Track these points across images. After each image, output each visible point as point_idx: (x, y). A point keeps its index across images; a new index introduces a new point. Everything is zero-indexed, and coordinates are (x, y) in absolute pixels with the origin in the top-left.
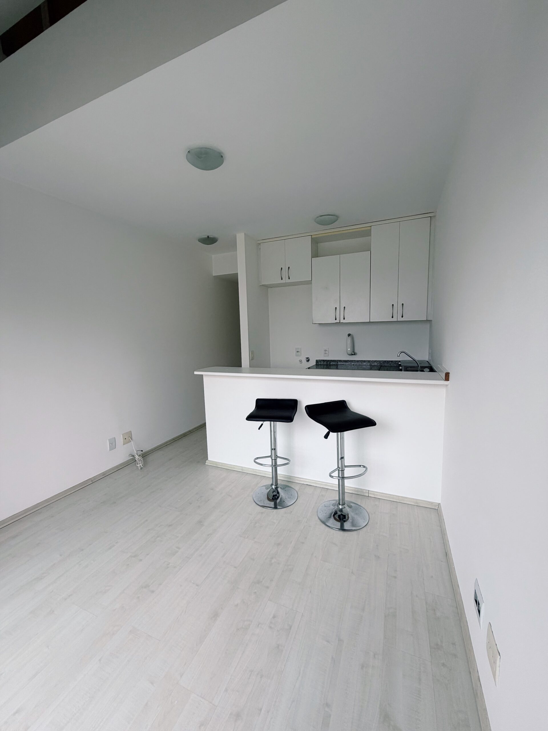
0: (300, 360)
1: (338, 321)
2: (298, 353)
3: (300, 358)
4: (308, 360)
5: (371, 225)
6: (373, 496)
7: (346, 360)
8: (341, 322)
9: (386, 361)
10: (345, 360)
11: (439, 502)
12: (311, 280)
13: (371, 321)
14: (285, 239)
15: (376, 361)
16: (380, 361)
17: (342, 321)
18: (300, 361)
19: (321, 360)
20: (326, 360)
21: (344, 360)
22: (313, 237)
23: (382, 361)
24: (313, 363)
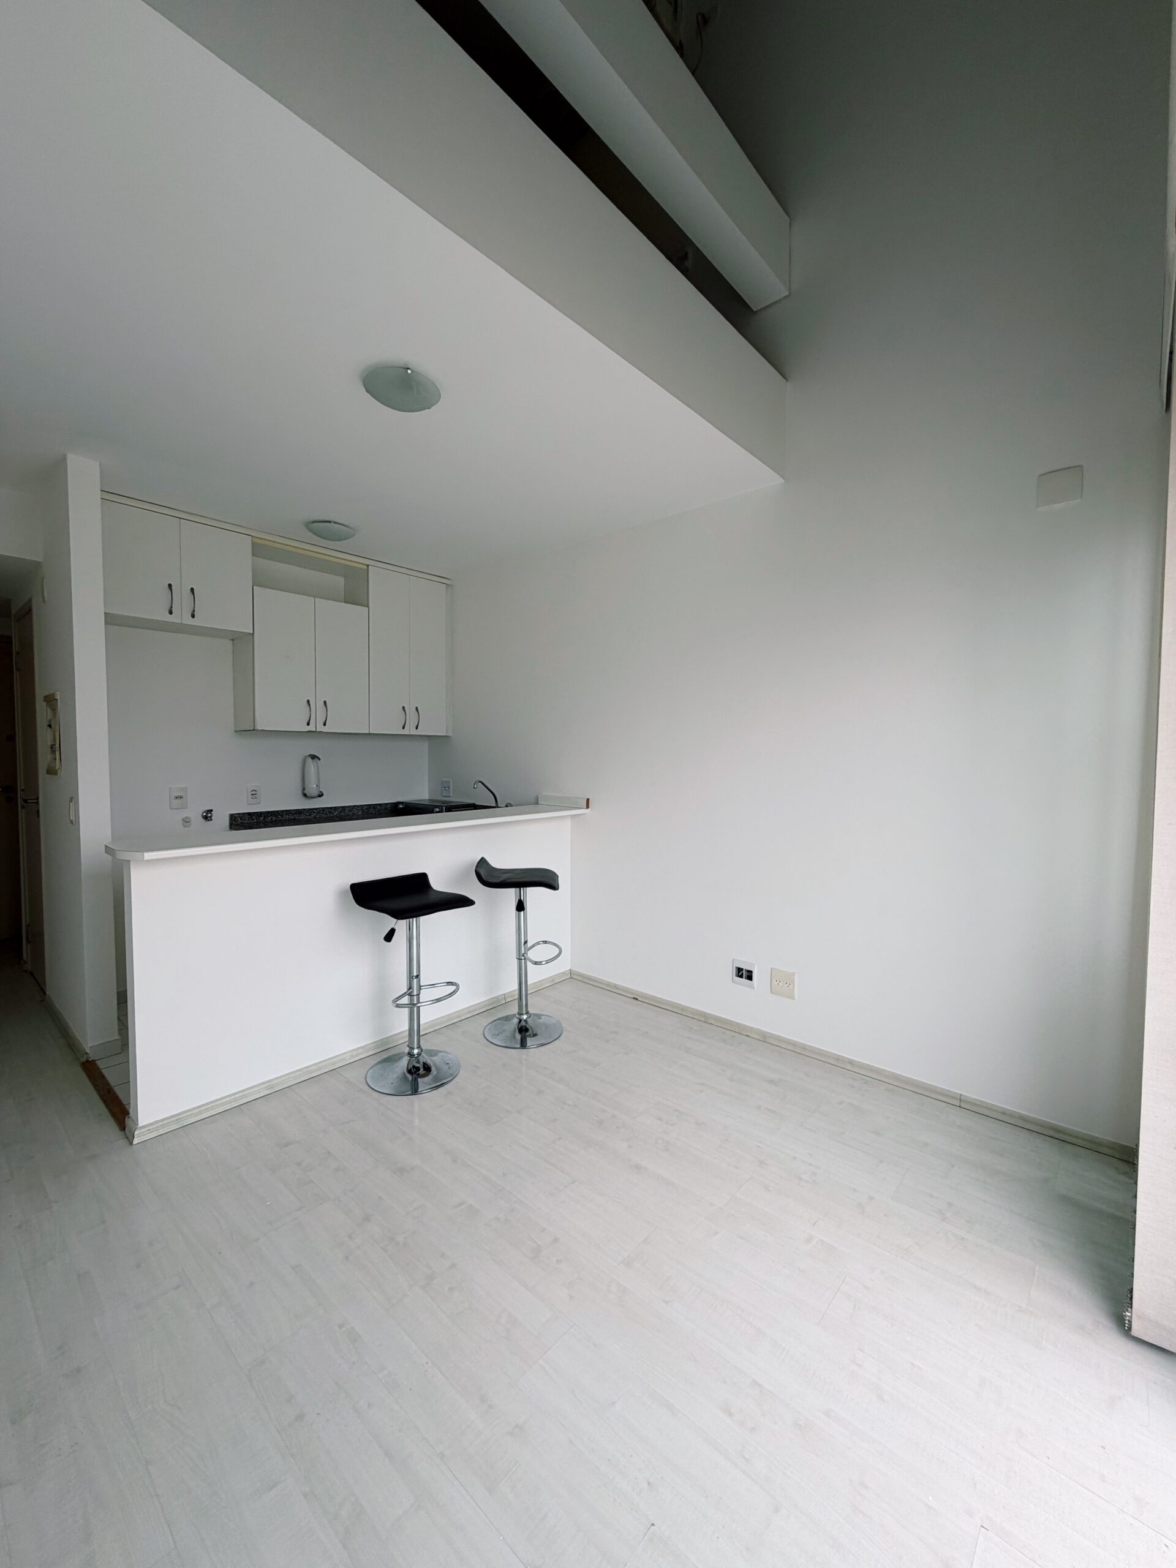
0: (187, 818)
1: (311, 728)
2: (179, 801)
3: (185, 814)
4: (207, 816)
5: (369, 564)
6: (510, 1000)
7: (301, 810)
8: (318, 730)
9: (371, 805)
10: (299, 810)
11: (570, 968)
12: (252, 632)
13: (371, 732)
14: (180, 518)
15: (355, 806)
16: (363, 805)
17: (320, 728)
18: (188, 820)
19: (244, 813)
20: (254, 813)
21: (295, 810)
22: (256, 540)
23: (366, 805)
24: (222, 819)
